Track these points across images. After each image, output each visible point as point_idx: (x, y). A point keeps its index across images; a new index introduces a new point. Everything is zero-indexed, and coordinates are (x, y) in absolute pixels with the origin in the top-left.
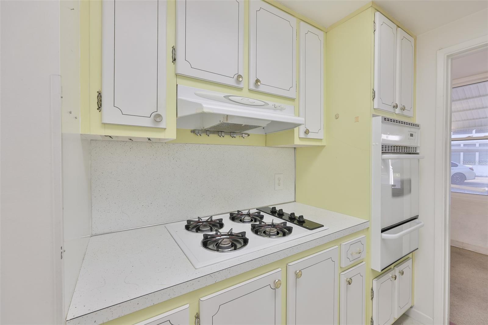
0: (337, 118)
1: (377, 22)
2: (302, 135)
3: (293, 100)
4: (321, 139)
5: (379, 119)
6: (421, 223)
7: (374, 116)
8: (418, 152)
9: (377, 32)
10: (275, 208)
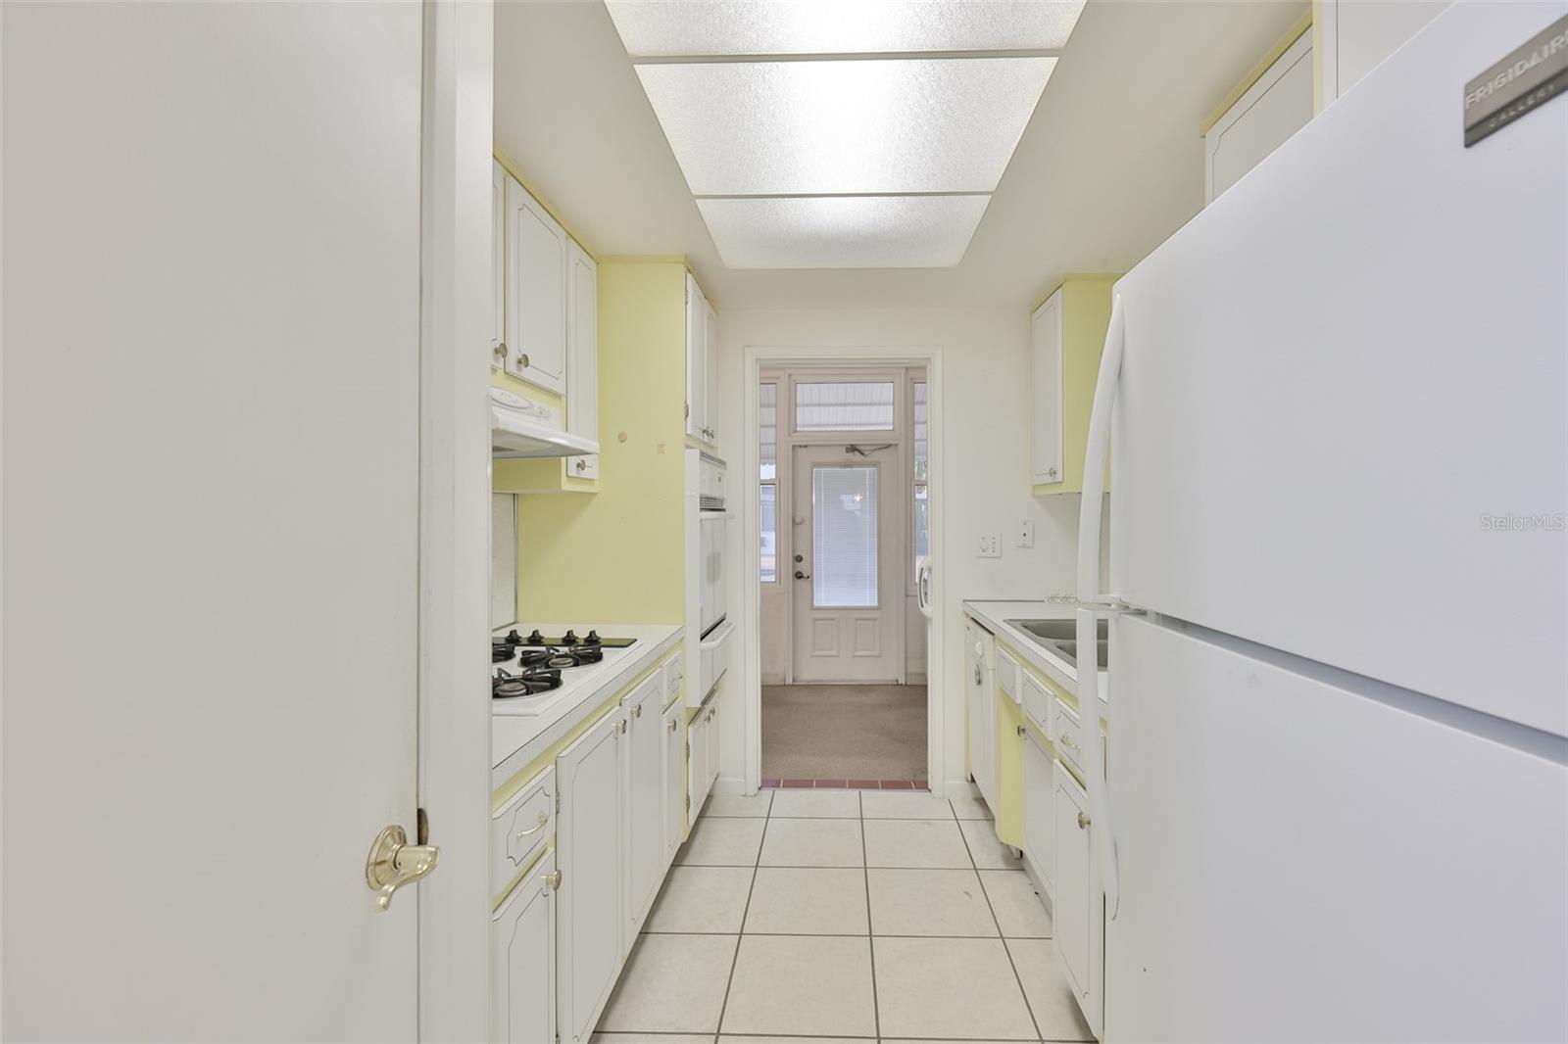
0: (622, 441)
1: (690, 289)
2: (573, 472)
3: (558, 396)
4: (593, 480)
5: (697, 452)
6: (731, 624)
7: (688, 447)
8: (724, 507)
9: (690, 304)
10: (515, 631)
